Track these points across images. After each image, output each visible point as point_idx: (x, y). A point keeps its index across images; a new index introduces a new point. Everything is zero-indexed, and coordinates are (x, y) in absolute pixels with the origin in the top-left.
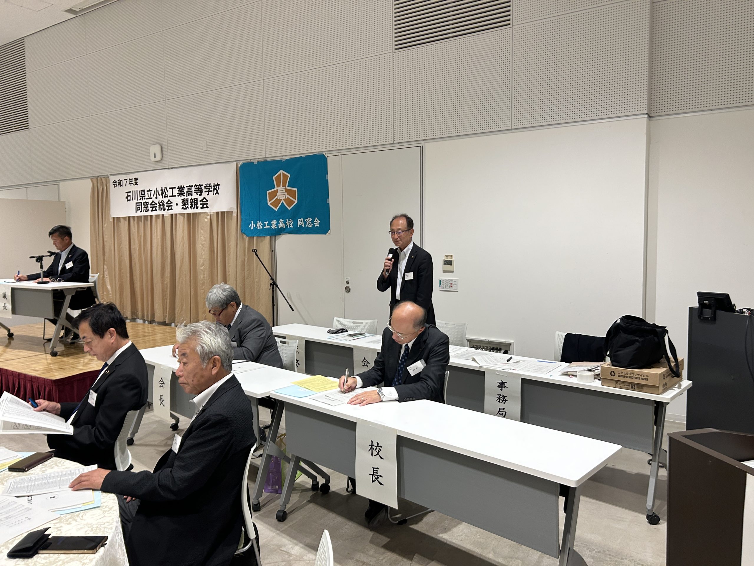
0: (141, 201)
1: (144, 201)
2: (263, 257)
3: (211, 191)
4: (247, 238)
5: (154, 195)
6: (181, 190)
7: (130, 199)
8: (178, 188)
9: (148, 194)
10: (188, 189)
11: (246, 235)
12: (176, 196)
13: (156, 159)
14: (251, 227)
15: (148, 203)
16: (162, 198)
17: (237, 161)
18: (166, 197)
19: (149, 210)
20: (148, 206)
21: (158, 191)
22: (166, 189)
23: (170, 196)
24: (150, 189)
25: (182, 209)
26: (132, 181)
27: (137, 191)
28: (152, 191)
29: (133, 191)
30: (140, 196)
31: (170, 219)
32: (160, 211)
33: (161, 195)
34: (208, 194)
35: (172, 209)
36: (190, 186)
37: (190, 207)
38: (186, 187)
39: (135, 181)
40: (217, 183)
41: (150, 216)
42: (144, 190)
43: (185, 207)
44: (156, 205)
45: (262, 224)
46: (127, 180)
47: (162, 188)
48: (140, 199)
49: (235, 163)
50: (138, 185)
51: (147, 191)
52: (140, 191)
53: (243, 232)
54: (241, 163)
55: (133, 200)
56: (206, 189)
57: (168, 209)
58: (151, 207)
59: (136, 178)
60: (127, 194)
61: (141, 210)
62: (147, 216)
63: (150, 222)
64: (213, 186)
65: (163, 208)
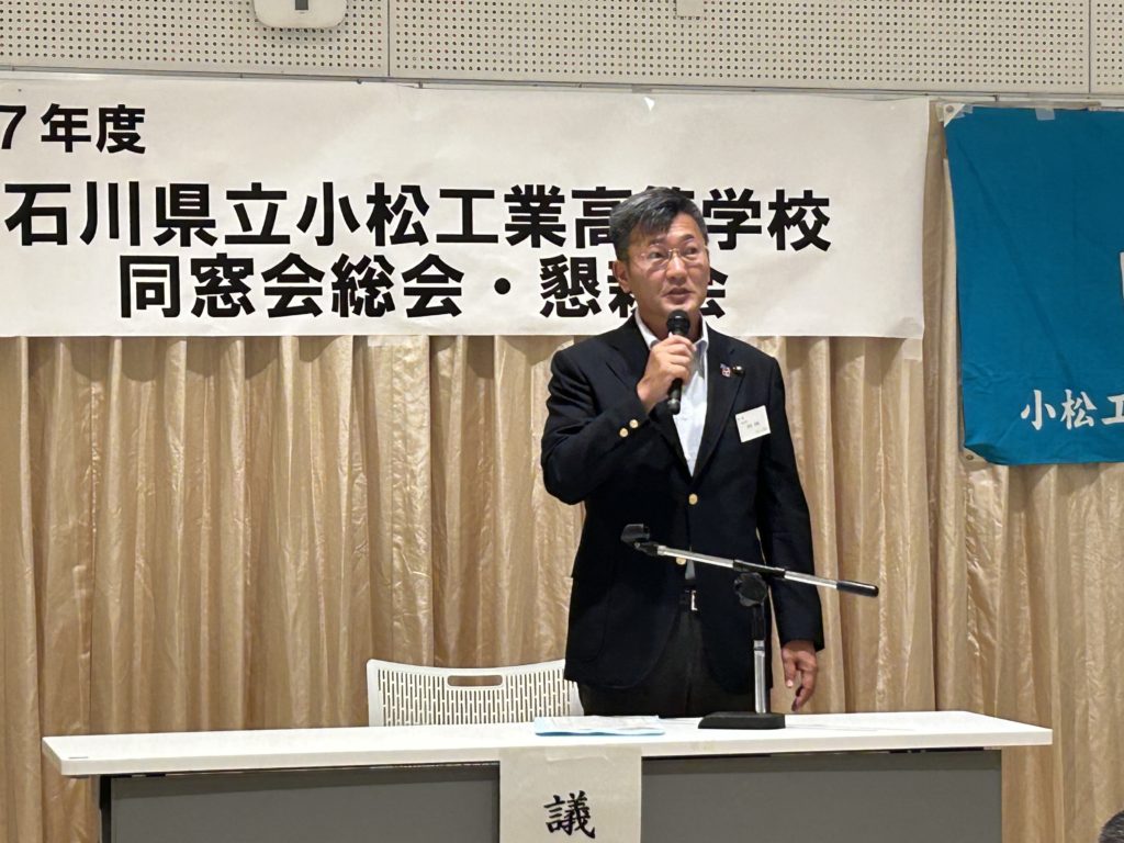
0: (173, 248)
1: (199, 249)
2: (1081, 560)
3: (757, 230)
4: (1003, 470)
5: (304, 225)
6: (535, 211)
7: (53, 230)
8: (508, 198)
9: (240, 210)
10: (587, 208)
11: (992, 456)
12: (493, 239)
13: (307, 19)
14: (1032, 416)
15: (248, 265)
16: (380, 242)
17: (926, 93)
18: (410, 239)
19: (250, 309)
20: (246, 281)
21: (345, 202)
22: (409, 196)
23: (442, 238)
24: (257, 186)
25: (546, 311)
26: (83, 125)
27: (134, 187)
28: (282, 195)
29: (92, 187)
30: (161, 222)
31: (425, 366)
32: (345, 314)
33: (370, 225)
34: (729, 245)
35: (455, 311)
36: (601, 192)
37: (613, 307)
38: (576, 194)
39: (110, 127)
40: (808, 193)
41: (249, 341)
42: (204, 189)
43: (575, 302)
44: (313, 283)
45: (1090, 406)
46: (21, 111)
47: (380, 187)
48: (161, 240)
49: (925, 101)
50: (141, 150)
51: (231, 195)
52: (160, 192)
53: (976, 441)
54: (958, 108)
55: (88, 236)
56: (718, 215)
57: (419, 311)
58: (269, 291)
59: (122, 108)
60: (22, 196)
61: (168, 304)
62: (221, 343)
63: (249, 374)
64: (772, 206)
65: (370, 300)
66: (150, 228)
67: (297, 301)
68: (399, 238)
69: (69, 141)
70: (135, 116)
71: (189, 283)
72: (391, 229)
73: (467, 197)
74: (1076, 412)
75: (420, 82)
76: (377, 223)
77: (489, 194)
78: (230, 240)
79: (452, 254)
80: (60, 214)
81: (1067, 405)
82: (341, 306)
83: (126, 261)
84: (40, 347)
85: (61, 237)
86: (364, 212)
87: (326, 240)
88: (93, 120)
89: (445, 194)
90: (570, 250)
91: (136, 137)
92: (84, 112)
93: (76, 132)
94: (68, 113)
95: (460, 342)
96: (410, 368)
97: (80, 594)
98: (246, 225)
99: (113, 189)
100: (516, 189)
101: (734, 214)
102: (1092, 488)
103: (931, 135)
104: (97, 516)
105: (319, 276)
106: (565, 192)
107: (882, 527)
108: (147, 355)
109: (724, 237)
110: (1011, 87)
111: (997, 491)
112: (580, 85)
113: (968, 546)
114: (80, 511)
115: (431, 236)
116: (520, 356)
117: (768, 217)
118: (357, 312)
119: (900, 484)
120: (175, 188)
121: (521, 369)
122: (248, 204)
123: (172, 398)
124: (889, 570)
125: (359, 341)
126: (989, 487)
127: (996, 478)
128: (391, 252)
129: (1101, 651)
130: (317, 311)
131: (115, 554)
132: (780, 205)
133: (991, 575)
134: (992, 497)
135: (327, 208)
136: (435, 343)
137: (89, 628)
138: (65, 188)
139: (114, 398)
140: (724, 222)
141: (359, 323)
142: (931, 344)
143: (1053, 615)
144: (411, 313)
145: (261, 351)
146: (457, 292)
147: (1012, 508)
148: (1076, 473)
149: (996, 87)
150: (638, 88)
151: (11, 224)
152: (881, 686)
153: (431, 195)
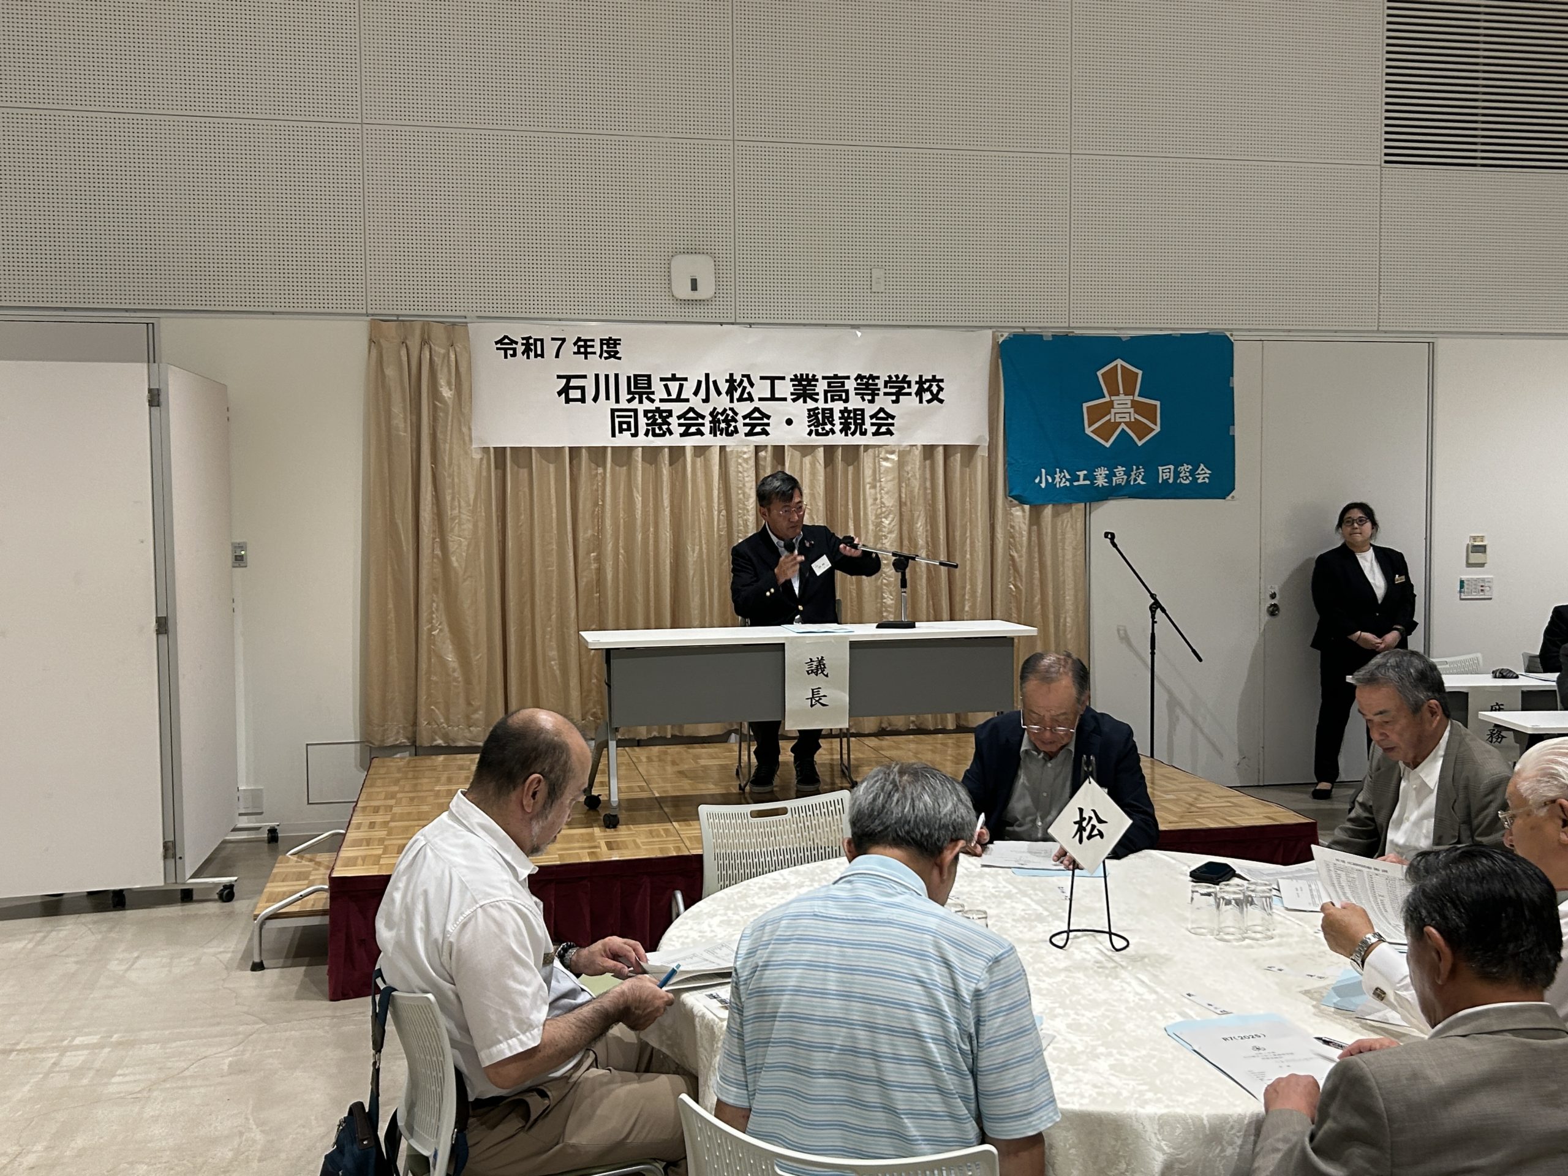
0: (635, 404)
1: (647, 405)
2: (1063, 549)
3: (909, 394)
4: (1027, 507)
5: (696, 393)
6: (805, 386)
7: (579, 396)
8: (792, 380)
9: (666, 386)
10: (829, 384)
11: (1022, 501)
12: (785, 399)
13: (696, 295)
14: (1041, 482)
15: (670, 413)
16: (732, 401)
17: (990, 328)
18: (746, 400)
19: (671, 433)
20: (669, 420)
21: (715, 382)
22: (745, 379)
23: (761, 399)
24: (674, 375)
25: (810, 434)
26: (592, 346)
27: (617, 376)
28: (686, 379)
29: (597, 376)
30: (629, 392)
31: (753, 459)
32: (715, 435)
33: (727, 393)
34: (896, 401)
35: (767, 434)
36: (836, 377)
37: (841, 431)
38: (824, 378)
39: (605, 347)
40: (934, 377)
41: (671, 449)
42: (649, 377)
43: (823, 429)
44: (700, 421)
45: (1068, 477)
46: (564, 340)
47: (731, 375)
48: (629, 401)
49: (990, 332)
50: (619, 358)
51: (662, 379)
52: (629, 378)
53: (1013, 494)
54: (1006, 335)
55: (595, 399)
56: (891, 387)
57: (750, 434)
58: (680, 425)
59: (610, 338)
60: (564, 381)
61: (633, 431)
62: (659, 449)
63: (671, 465)
64: (917, 383)
65: (727, 429)
66: (624, 395)
67: (693, 429)
68: (740, 399)
69: (586, 354)
70: (616, 342)
71: (643, 421)
72: (736, 395)
73: (773, 379)
74: (1061, 480)
75: (750, 325)
76: (730, 392)
77: (783, 378)
78: (662, 400)
79: (765, 407)
80: (582, 389)
81: (1057, 476)
82: (713, 431)
83: (613, 411)
84: (574, 451)
85: (583, 400)
86: (724, 387)
87: (706, 400)
88: (597, 344)
89: (762, 378)
90: (821, 404)
91: (617, 352)
92: (593, 340)
93: (589, 350)
94: (586, 341)
95: (769, 449)
96: (746, 460)
97: (594, 566)
98: (669, 394)
99: (607, 377)
100: (796, 376)
101: (898, 387)
102: (1069, 514)
103: (993, 348)
104: (601, 530)
105: (703, 417)
106: (819, 377)
107: (968, 534)
108: (624, 454)
109: (894, 398)
110: (1031, 324)
111: (1024, 517)
112: (826, 325)
113: (1010, 543)
114: (593, 528)
115: (756, 398)
116: (797, 454)
117: (915, 388)
118: (721, 434)
119: (976, 514)
120: (636, 376)
121: (798, 461)
122: (669, 383)
123: (635, 475)
124: (971, 555)
125: (722, 448)
126: (1020, 514)
127: (1023, 511)
128: (736, 405)
129: (1072, 592)
130: (702, 434)
131: (610, 547)
132: (920, 382)
133: (1020, 557)
134: (1021, 520)
135: (707, 385)
136: (758, 449)
137: (598, 580)
138: (585, 377)
139: (608, 475)
140: (894, 390)
141: (721, 440)
142: (992, 448)
143: (1050, 576)
144: (746, 435)
145: (677, 452)
146: (768, 425)
147: (1031, 524)
148: (1060, 508)
149: (1024, 325)
150: (854, 327)
151: (560, 393)
152: (967, 608)
153: (755, 379)
